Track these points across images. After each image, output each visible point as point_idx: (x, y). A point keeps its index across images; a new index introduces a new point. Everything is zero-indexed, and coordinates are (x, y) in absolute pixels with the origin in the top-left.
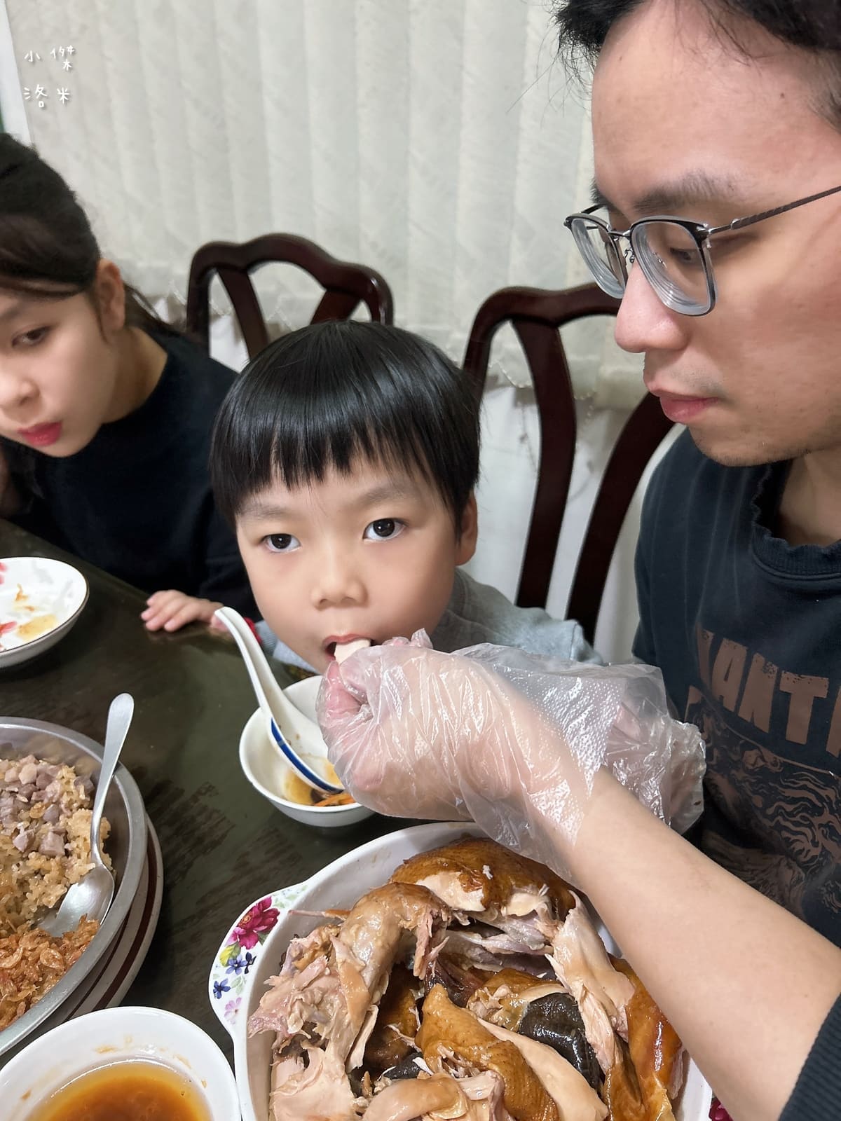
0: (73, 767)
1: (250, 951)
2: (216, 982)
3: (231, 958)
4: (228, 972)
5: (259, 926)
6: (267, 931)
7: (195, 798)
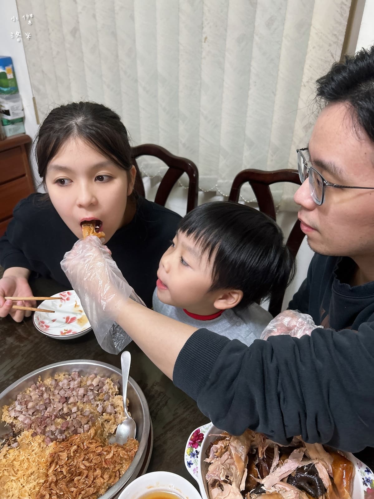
0: (111, 379)
1: (197, 449)
2: (187, 462)
3: (191, 452)
4: (191, 458)
5: (198, 440)
6: (201, 442)
7: (152, 387)
